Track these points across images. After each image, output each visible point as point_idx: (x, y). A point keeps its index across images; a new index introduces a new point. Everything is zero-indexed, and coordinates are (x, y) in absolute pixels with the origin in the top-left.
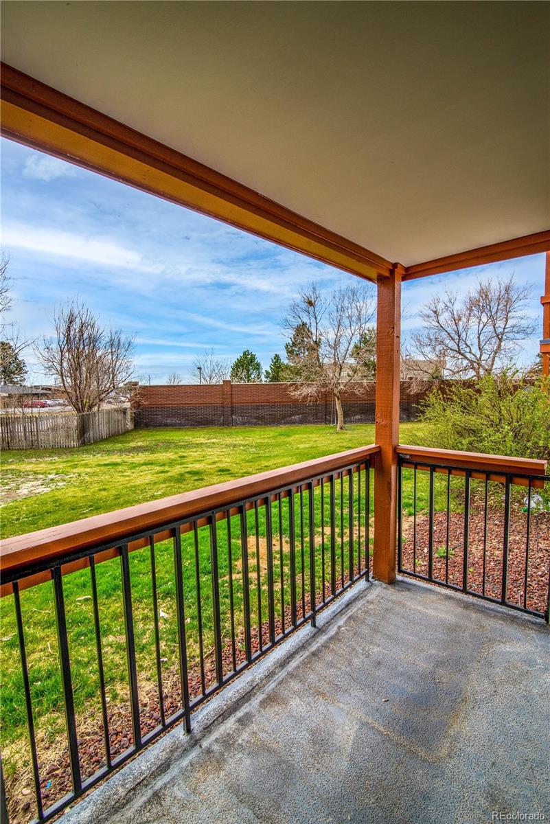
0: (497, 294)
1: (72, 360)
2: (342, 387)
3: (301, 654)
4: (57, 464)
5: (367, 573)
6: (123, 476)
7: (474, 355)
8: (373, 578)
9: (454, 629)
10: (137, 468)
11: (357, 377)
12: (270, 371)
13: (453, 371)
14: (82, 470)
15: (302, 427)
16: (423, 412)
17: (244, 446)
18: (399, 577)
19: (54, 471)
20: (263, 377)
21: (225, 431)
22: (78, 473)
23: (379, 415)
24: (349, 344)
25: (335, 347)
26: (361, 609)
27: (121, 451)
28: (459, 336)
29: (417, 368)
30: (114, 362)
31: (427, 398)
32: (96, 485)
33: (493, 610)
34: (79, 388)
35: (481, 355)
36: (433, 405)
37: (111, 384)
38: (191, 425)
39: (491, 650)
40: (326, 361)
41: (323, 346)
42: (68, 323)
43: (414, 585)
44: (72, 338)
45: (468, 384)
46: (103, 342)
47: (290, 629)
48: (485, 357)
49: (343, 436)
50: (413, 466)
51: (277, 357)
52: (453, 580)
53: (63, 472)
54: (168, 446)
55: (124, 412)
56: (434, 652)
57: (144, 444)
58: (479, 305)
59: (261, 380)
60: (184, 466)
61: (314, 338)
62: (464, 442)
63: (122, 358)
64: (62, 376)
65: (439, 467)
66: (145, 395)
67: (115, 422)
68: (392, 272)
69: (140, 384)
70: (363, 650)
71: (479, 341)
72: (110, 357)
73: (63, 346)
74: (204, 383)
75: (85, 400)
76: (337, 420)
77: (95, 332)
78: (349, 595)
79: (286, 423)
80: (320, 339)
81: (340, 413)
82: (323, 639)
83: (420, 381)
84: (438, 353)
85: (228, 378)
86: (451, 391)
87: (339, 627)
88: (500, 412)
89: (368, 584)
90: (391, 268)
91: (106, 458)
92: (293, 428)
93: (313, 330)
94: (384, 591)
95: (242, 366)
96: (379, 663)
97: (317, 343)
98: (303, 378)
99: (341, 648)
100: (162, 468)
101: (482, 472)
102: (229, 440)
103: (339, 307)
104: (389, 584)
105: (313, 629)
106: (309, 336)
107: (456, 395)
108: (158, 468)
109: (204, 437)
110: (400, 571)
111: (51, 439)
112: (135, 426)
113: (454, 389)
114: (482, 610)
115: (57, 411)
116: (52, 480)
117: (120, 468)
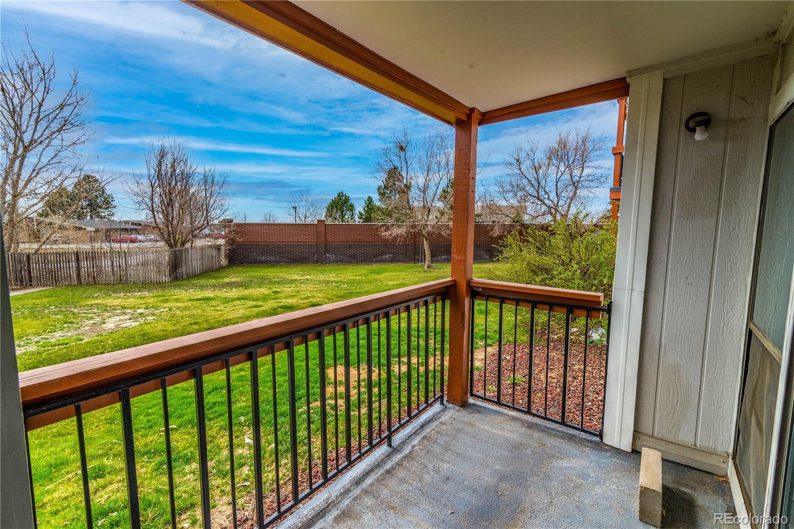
0: (575, 144)
1: (164, 196)
2: (430, 228)
3: (376, 471)
4: (147, 299)
5: (442, 397)
6: (215, 310)
7: (552, 201)
8: (447, 401)
9: (517, 446)
10: (230, 303)
11: (444, 220)
12: (363, 212)
13: (532, 216)
14: (173, 304)
15: (392, 266)
16: (501, 252)
17: (337, 282)
18: (471, 400)
19: (144, 306)
20: (356, 218)
21: (318, 268)
22: (168, 307)
23: (455, 251)
24: (438, 188)
25: (424, 190)
26: (434, 430)
27: (214, 287)
28: (539, 184)
29: (500, 212)
30: (208, 199)
31: (505, 239)
32: (187, 319)
33: (553, 429)
34: (172, 224)
35: (558, 201)
36: (511, 245)
37: (204, 220)
38: (286, 262)
39: (550, 465)
40: (416, 204)
41: (413, 189)
42: (159, 158)
43: (484, 408)
44: (163, 173)
45: (545, 228)
46: (197, 179)
47: (366, 449)
48: (561, 203)
49: (429, 275)
50: (485, 299)
51: (370, 199)
52: (522, 405)
53: (153, 306)
54: (262, 282)
55: (218, 248)
56: (498, 467)
57: (239, 280)
58: (558, 155)
59: (355, 221)
60: (278, 301)
61: (405, 181)
62: (537, 279)
63: (216, 195)
64: (153, 211)
65: (508, 299)
66: (240, 232)
67: (209, 258)
68: (469, 117)
69: (234, 221)
70: (434, 467)
71: (557, 189)
72: (204, 193)
73: (153, 181)
74: (299, 222)
75: (177, 236)
76: (425, 259)
77: (188, 168)
78: (424, 417)
79: (377, 262)
80: (411, 183)
81: (427, 253)
82: (397, 457)
83: (502, 225)
84: (519, 198)
85: (323, 218)
86: (527, 233)
87: (413, 447)
88: (570, 253)
89: (443, 407)
90: (469, 113)
91: (199, 293)
92: (384, 266)
93: (404, 174)
94: (457, 413)
95: (337, 207)
96: (448, 478)
97: (408, 187)
98: (393, 220)
99: (414, 466)
100: (255, 303)
101: (546, 304)
102: (322, 277)
103: (429, 153)
104: (461, 407)
105: (389, 449)
106: (400, 179)
107: (532, 237)
108: (252, 303)
109: (298, 274)
110: (472, 395)
111: (141, 273)
112: (230, 263)
113: (530, 231)
114: (544, 430)
115: (148, 246)
116: (141, 314)
117: (213, 303)
